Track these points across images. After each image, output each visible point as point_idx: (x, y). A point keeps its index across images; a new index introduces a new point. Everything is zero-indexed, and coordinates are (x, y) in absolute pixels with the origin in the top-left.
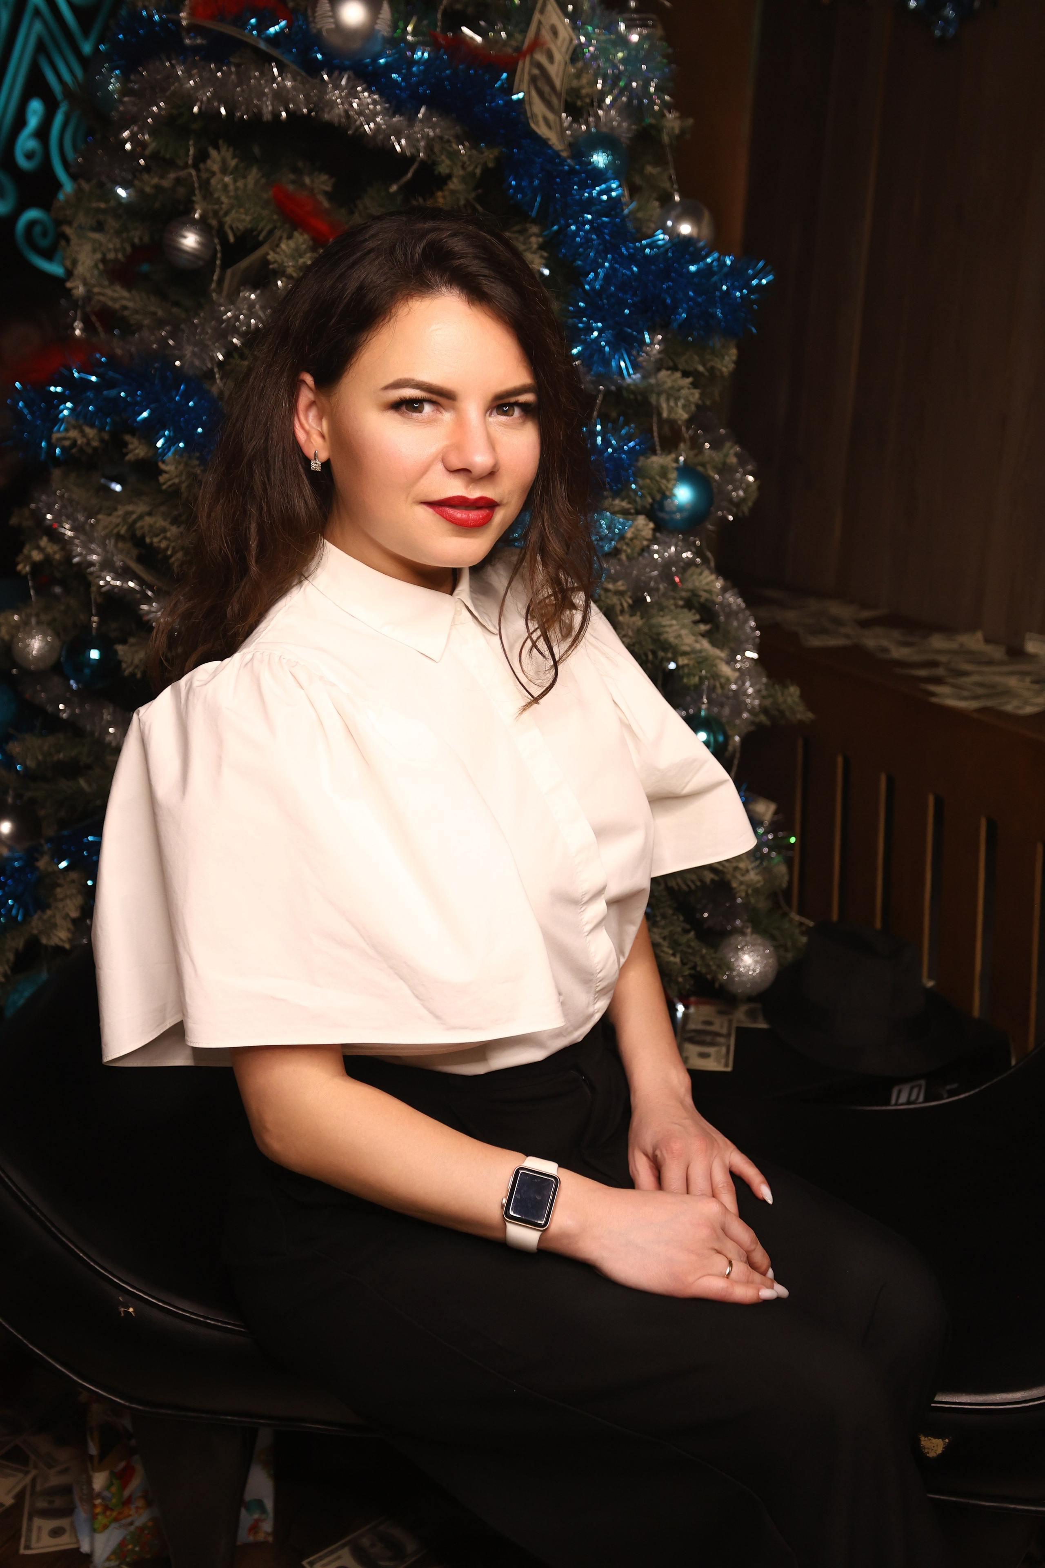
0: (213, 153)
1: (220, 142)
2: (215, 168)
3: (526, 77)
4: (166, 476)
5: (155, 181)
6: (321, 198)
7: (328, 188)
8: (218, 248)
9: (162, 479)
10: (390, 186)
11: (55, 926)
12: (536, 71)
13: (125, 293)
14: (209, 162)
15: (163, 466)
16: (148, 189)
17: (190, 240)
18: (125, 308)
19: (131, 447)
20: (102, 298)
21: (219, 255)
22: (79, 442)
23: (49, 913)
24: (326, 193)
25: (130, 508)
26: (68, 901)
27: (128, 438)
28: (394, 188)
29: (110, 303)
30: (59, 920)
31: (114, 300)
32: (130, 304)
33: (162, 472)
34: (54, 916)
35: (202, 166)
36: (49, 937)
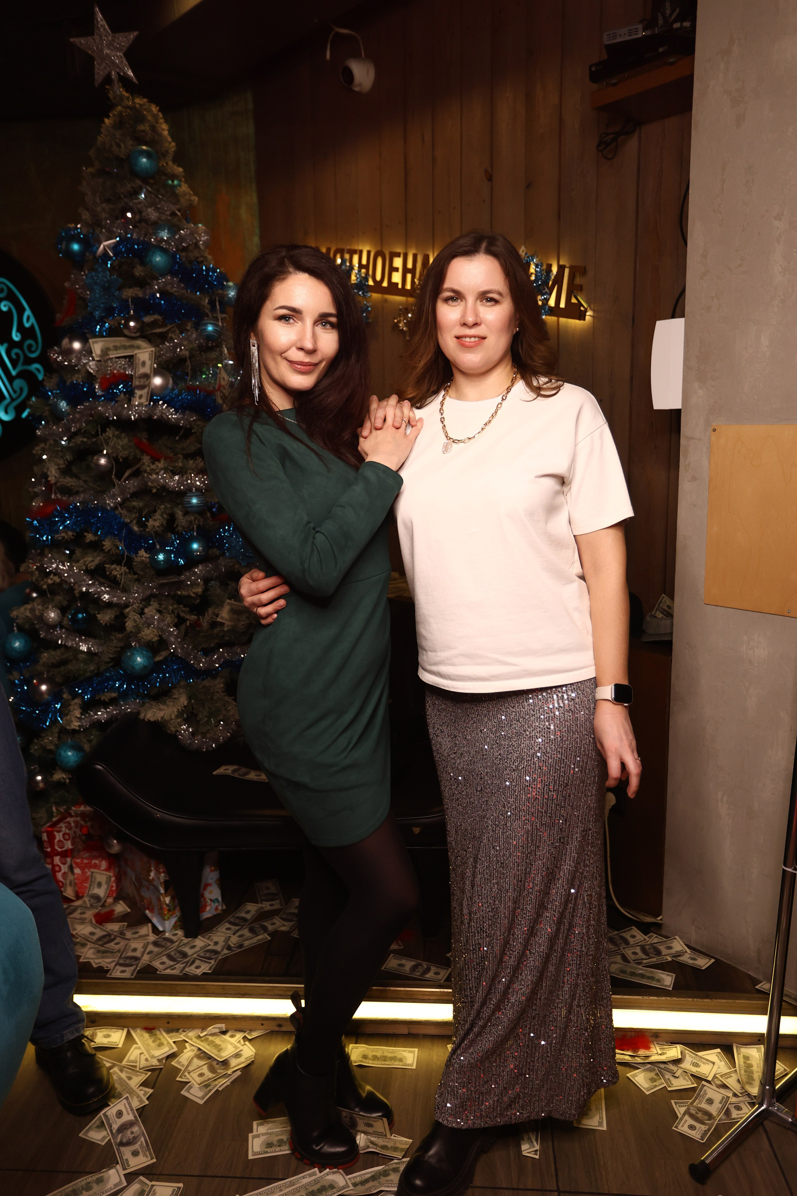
0: (108, 429)
1: (110, 426)
2: (111, 435)
3: (219, 397)
4: (106, 547)
5: (81, 439)
6: (145, 441)
7: (147, 437)
8: (114, 462)
9: (104, 548)
10: (176, 437)
11: (72, 721)
12: (221, 394)
13: (71, 480)
14: (107, 434)
15: (104, 543)
16: (79, 443)
17: (103, 461)
18: (72, 485)
19: (88, 537)
20: (63, 483)
21: (114, 465)
22: (66, 537)
23: (69, 717)
24: (146, 439)
25: (85, 559)
26: (75, 711)
27: (86, 534)
28: (177, 438)
29: (66, 484)
30: (73, 719)
31: (68, 483)
32: (73, 484)
33: (104, 545)
34: (70, 718)
35: (104, 434)
36: (70, 726)
